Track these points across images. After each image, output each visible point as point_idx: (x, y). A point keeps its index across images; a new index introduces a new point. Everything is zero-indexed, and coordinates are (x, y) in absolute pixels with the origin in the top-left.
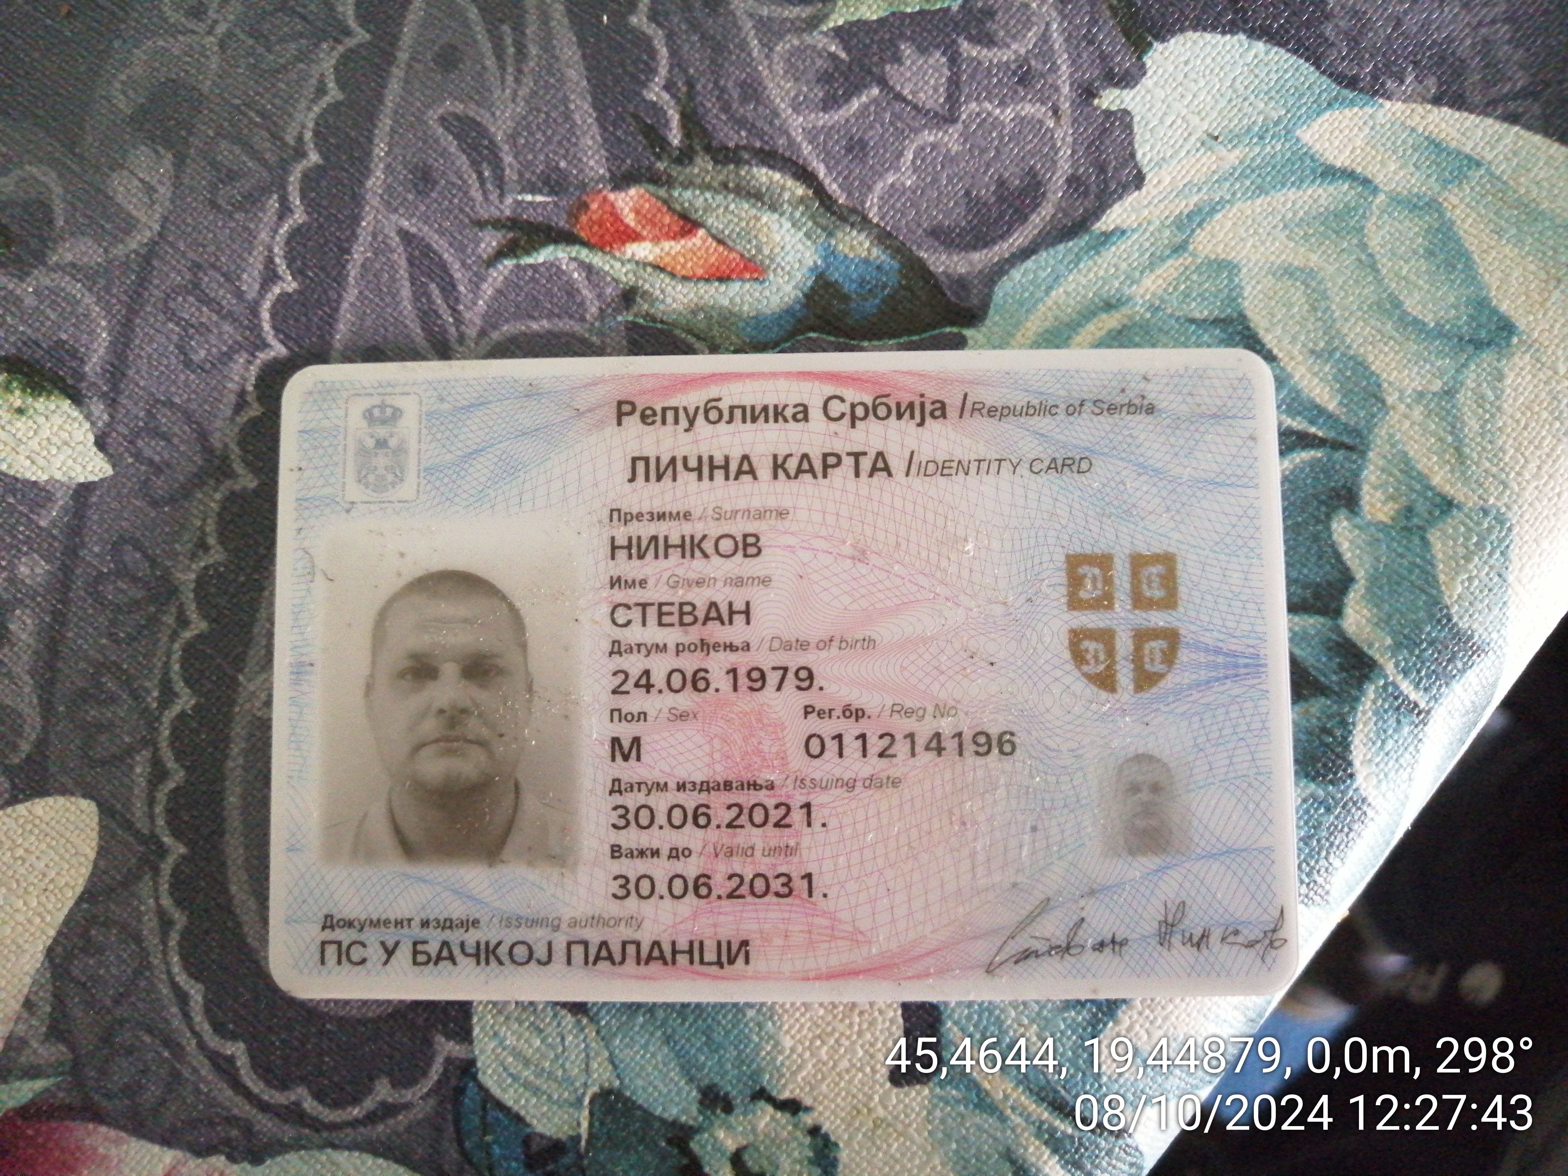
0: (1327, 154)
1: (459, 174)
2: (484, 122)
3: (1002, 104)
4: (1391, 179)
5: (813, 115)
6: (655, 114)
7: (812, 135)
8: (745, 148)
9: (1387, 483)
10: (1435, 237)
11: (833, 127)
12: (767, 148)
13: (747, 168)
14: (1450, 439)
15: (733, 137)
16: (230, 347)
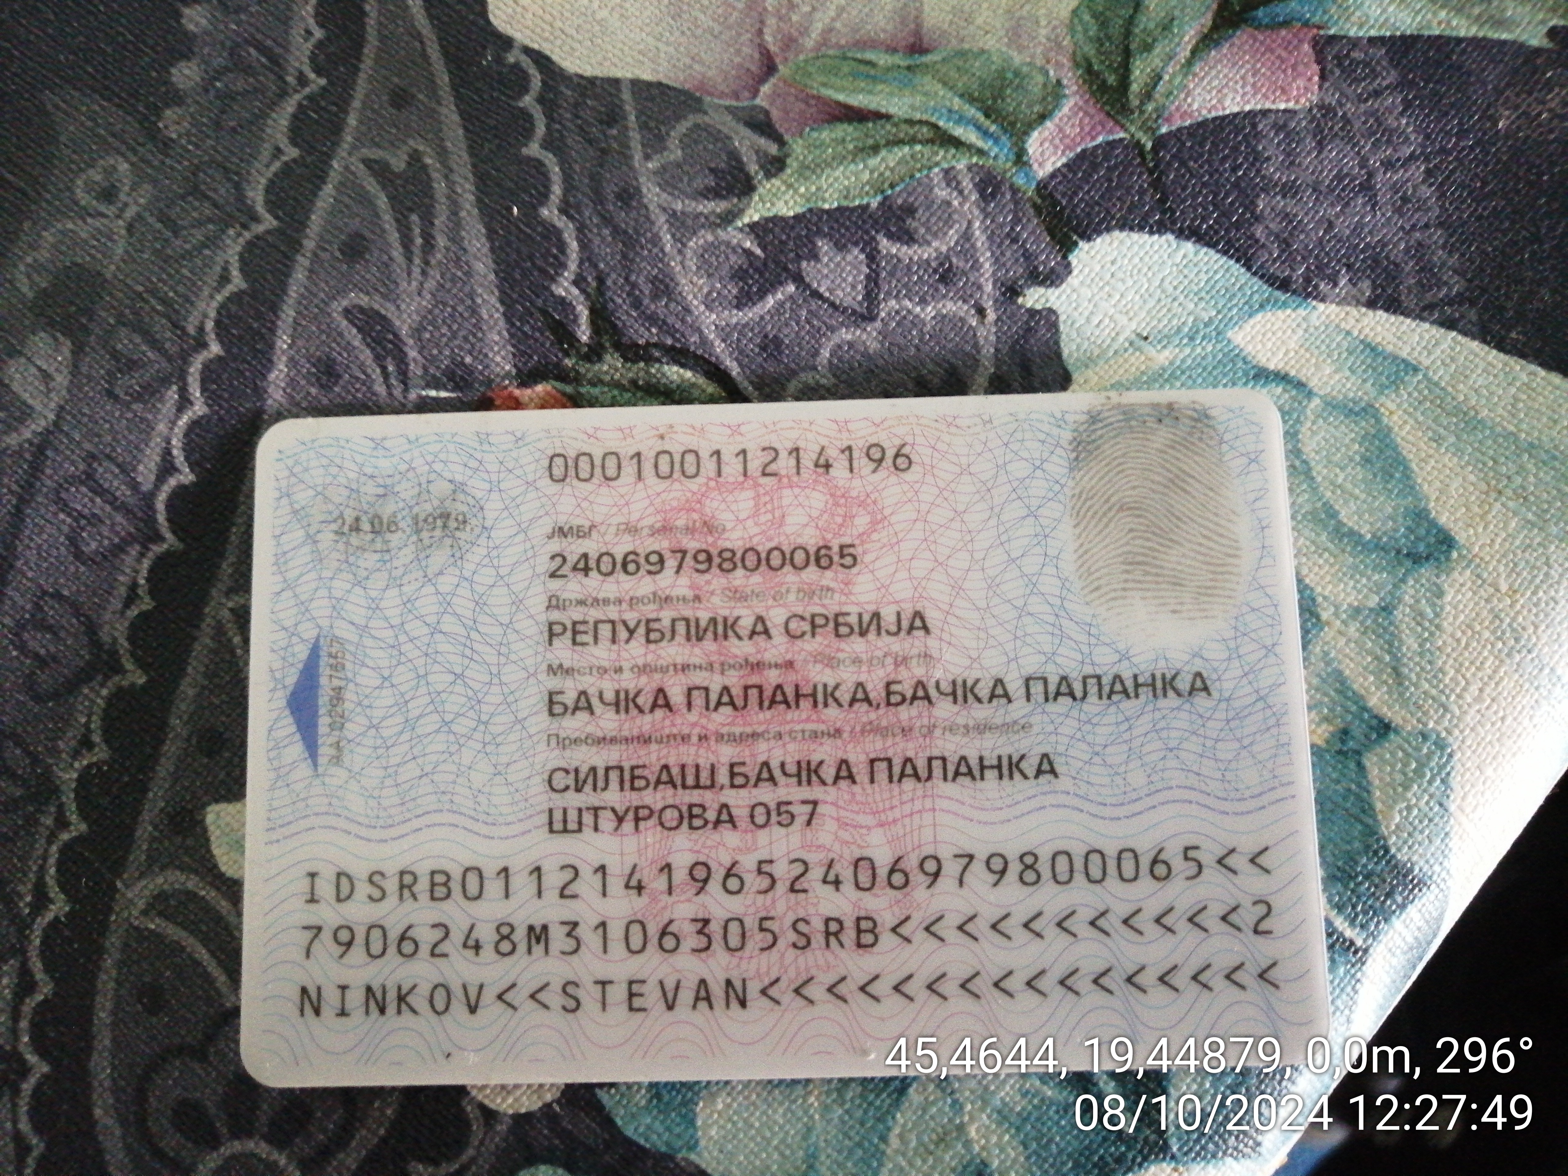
0: (1260, 355)
1: (362, 368)
2: (389, 315)
3: (923, 301)
4: (1326, 383)
5: (726, 312)
6: (564, 310)
7: (724, 333)
8: (655, 345)
9: (1321, 703)
10: (1371, 444)
11: (747, 324)
12: (678, 345)
13: (657, 365)
14: (1387, 658)
15: (643, 335)
16: (122, 539)
